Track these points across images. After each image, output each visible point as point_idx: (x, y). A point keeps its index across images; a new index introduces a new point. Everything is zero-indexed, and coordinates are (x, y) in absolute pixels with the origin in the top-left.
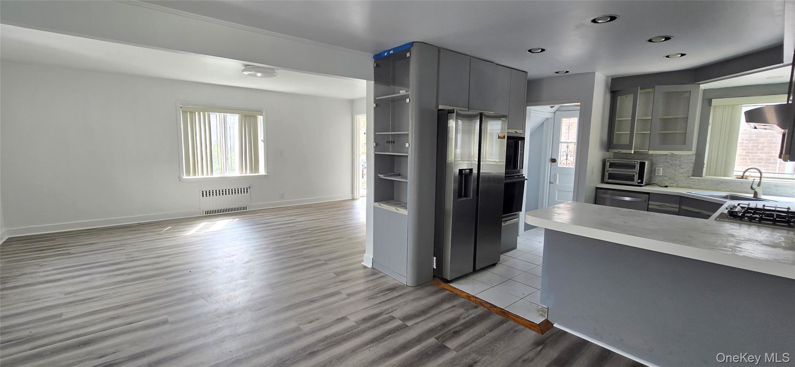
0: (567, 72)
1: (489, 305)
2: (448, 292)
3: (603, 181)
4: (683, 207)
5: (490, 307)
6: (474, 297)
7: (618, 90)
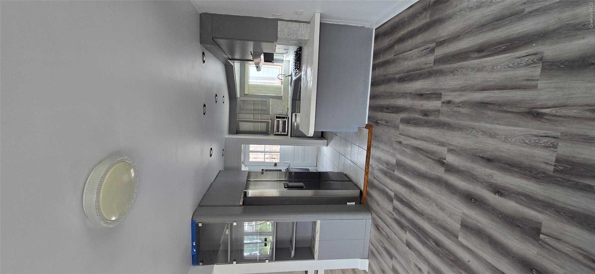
0: (223, 150)
1: (367, 159)
2: (368, 189)
3: (287, 135)
4: (298, 99)
5: (368, 158)
6: (365, 171)
7: (236, 131)
